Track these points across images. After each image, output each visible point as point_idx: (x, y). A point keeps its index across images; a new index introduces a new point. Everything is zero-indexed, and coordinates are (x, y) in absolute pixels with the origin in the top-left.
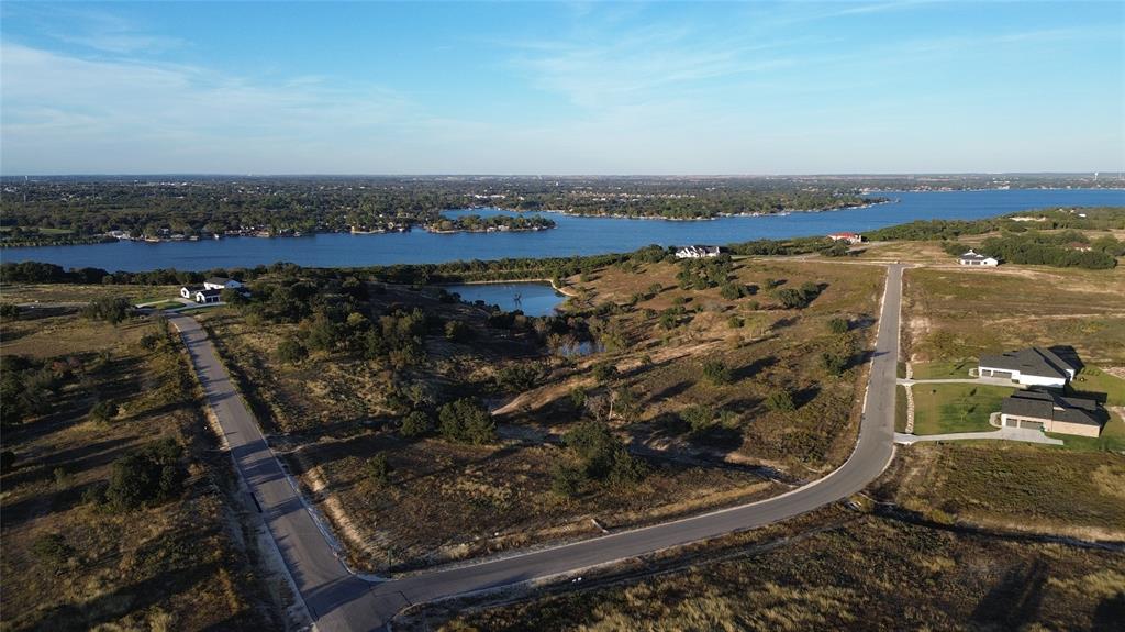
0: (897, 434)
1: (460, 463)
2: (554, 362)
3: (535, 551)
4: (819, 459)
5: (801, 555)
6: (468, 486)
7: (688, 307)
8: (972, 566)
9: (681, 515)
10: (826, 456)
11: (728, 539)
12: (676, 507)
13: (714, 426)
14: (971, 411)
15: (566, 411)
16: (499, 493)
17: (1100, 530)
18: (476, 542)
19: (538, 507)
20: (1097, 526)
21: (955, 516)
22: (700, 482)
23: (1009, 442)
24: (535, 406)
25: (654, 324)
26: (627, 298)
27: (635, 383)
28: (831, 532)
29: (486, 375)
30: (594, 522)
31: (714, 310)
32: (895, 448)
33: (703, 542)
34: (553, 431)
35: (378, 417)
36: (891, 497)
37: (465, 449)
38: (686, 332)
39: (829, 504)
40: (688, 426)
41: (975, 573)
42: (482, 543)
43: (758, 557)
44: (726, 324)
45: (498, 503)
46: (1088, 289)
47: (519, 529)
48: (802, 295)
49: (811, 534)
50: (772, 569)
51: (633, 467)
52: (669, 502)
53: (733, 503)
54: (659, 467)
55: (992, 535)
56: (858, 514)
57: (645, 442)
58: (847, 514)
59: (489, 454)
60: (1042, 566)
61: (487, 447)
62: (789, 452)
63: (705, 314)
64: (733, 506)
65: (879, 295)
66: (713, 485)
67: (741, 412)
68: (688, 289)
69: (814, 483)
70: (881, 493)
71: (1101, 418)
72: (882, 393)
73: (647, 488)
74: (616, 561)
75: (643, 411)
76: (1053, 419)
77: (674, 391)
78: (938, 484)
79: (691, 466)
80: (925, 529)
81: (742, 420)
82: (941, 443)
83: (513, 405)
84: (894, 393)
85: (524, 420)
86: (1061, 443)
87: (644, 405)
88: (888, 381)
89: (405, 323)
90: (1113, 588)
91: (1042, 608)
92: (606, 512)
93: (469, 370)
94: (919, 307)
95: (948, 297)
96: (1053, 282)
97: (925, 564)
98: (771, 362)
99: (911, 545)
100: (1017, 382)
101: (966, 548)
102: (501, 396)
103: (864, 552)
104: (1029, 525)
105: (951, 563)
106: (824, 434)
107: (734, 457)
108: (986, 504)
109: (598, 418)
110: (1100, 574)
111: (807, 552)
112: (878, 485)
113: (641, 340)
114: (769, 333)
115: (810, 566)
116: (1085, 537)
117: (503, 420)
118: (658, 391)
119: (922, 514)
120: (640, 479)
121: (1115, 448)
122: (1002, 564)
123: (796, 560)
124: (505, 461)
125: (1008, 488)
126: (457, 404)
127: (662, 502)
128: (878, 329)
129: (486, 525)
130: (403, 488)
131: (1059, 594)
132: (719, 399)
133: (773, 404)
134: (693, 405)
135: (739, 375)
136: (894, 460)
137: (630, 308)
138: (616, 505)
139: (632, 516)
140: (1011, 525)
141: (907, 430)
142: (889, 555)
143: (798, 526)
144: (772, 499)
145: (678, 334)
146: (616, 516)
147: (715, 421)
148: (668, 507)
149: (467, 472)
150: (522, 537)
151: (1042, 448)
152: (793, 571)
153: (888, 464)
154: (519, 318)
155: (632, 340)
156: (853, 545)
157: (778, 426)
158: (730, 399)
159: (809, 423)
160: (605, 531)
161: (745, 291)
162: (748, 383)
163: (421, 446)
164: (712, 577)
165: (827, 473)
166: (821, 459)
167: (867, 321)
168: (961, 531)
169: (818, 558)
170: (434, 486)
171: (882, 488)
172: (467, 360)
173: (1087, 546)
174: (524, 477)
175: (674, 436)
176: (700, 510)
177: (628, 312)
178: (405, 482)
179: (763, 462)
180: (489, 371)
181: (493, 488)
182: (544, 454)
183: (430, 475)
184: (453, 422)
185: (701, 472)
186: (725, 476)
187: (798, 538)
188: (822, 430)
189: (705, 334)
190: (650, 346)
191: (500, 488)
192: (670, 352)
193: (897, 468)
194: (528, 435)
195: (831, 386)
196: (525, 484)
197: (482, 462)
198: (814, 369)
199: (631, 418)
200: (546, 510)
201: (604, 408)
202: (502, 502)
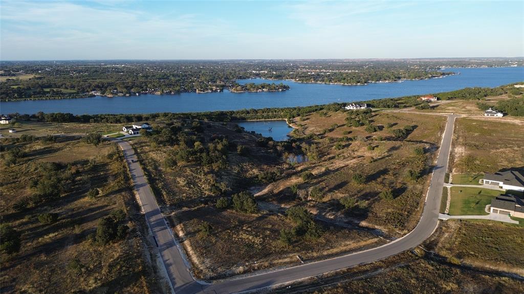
0: (440, 214)
1: (242, 223)
2: (286, 166)
3: (271, 271)
4: (402, 227)
5: (388, 279)
6: (244, 236)
7: (349, 136)
8: (465, 287)
9: (337, 254)
10: (406, 225)
11: (356, 268)
12: (335, 250)
13: (356, 206)
14: (477, 203)
15: (288, 196)
16: (257, 241)
18: (247, 266)
19: (273, 249)
21: (462, 260)
22: (346, 237)
23: (493, 221)
24: (276, 191)
25: (332, 146)
26: (320, 130)
27: (321, 181)
28: (403, 267)
29: (254, 174)
30: (298, 257)
32: (438, 222)
33: (345, 269)
34: (283, 206)
35: (207, 197)
36: (433, 249)
37: (244, 216)
38: (347, 152)
39: (404, 251)
40: (344, 206)
41: (467, 292)
42: (249, 266)
43: (368, 280)
44: (366, 148)
45: (256, 246)
47: (265, 260)
48: (404, 132)
49: (394, 268)
50: (374, 286)
51: (316, 231)
52: (332, 248)
53: (360, 249)
54: (329, 229)
55: (478, 271)
56: (417, 258)
57: (323, 214)
58: (412, 257)
59: (255, 219)
60: (499, 289)
61: (253, 215)
62: (389, 222)
63: (357, 142)
64: (360, 251)
65: (442, 133)
66: (352, 239)
67: (368, 200)
68: (350, 126)
69: (401, 239)
70: (429, 245)
72: (436, 191)
73: (322, 240)
74: (307, 278)
75: (323, 197)
76: (515, 211)
77: (339, 187)
78: (456, 243)
79: (343, 228)
80: (447, 267)
81: (369, 204)
82: (461, 220)
83: (265, 191)
84: (441, 192)
85: (270, 200)
86: (517, 223)
87: (324, 194)
88: (440, 184)
89: (220, 147)
92: (304, 252)
93: (247, 171)
94: (461, 140)
95: (476, 134)
97: (444, 286)
98: (385, 172)
99: (439, 276)
100: (502, 187)
101: (464, 279)
102: (261, 185)
103: (417, 279)
104: (496, 266)
105: (457, 286)
106: (406, 213)
107: (364, 224)
108: (477, 254)
109: (303, 200)
111: (391, 277)
112: (428, 242)
113: (326, 155)
114: (386, 154)
115: (392, 285)
116: (522, 274)
117: (262, 199)
118: (332, 186)
119: (447, 258)
120: (320, 236)
122: (480, 287)
123: (385, 281)
124: (260, 223)
125: (489, 246)
126: (240, 194)
127: (328, 248)
128: (439, 153)
129: (251, 257)
130: (217, 237)
132: (359, 192)
133: (383, 196)
134: (347, 195)
135: (371, 178)
136: (437, 229)
137: (322, 136)
138: (309, 248)
139: (315, 254)
140: (488, 266)
141: (445, 212)
142: (429, 281)
143: (389, 263)
144: (378, 248)
145: (343, 152)
146: (308, 254)
147: (356, 204)
148: (331, 250)
149: (244, 228)
150: (266, 264)
151: (507, 224)
152: (384, 287)
153: (434, 231)
154: (271, 142)
155: (321, 154)
156: (412, 275)
157: (384, 208)
158: (364, 192)
159: (400, 207)
160: (302, 262)
161: (377, 128)
162: (373, 183)
163: (225, 213)
164: (347, 289)
165: (405, 234)
166: (403, 227)
167: (435, 147)
168: (464, 268)
169: (396, 281)
170: (229, 236)
171: (430, 243)
172: (246, 166)
173: (523, 279)
174: (268, 232)
175: (337, 212)
176: (346, 252)
177: (321, 138)
178: (217, 233)
179: (376, 227)
180: (255, 171)
181: (255, 238)
182: (278, 219)
183: (228, 229)
184: (239, 202)
185: (347, 232)
186: (358, 234)
187: (388, 270)
188: (405, 211)
189: (356, 153)
190: (330, 159)
191: (258, 238)
192: (338, 164)
193: (438, 233)
194: (272, 207)
195: (412, 186)
196: (269, 236)
197: (251, 223)
198: (405, 177)
199: (318, 200)
200: (277, 249)
201: (306, 195)
202: (258, 245)
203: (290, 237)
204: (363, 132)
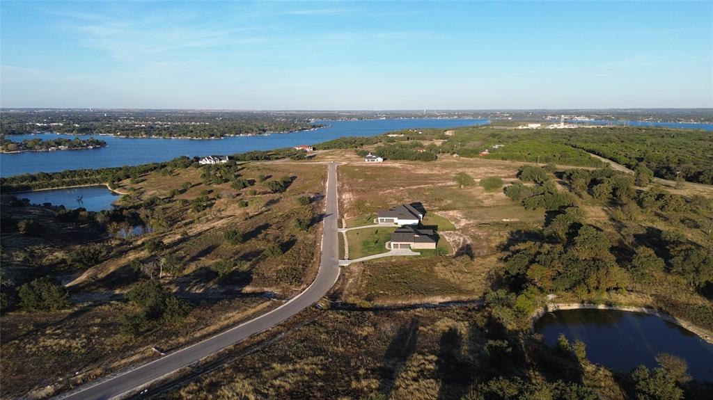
0: (340, 261)
1: (41, 326)
2: (114, 243)
3: (110, 378)
4: (299, 282)
5: (292, 342)
6: (49, 342)
7: (211, 196)
8: (382, 328)
9: (216, 332)
10: (303, 279)
11: (247, 342)
12: (212, 328)
13: (233, 271)
14: (376, 242)
15: (128, 276)
16: (76, 343)
17: (440, 297)
18: (60, 382)
19: (109, 348)
20: (438, 295)
21: (372, 302)
22: (226, 309)
23: (396, 257)
24: (101, 276)
25: (188, 209)
26: (167, 193)
27: (177, 250)
28: (308, 325)
29: (57, 258)
30: (154, 349)
31: (228, 197)
32: (340, 269)
33: (231, 347)
34: (117, 292)
36: (340, 298)
37: (44, 316)
38: (210, 213)
39: (306, 308)
40: (217, 274)
41: (385, 332)
42: (65, 382)
43: (267, 349)
44: (236, 205)
45: (76, 350)
46: (425, 171)
47: (95, 366)
48: (282, 184)
49: (297, 328)
50: (276, 354)
51: (180, 307)
52: (207, 325)
53: (249, 318)
54: (198, 304)
55: (391, 309)
56: (322, 311)
57: (187, 289)
58: (316, 312)
59: (66, 316)
60: (416, 321)
61: (63, 311)
62: (281, 280)
63: (222, 200)
64: (249, 320)
65: (325, 182)
66: (235, 309)
67: (250, 260)
68: (210, 184)
69: (299, 295)
70: (334, 296)
71: (436, 238)
72: (331, 238)
73: (191, 319)
74: (173, 372)
75: (185, 269)
76: (414, 242)
77: (206, 252)
78: (363, 286)
79: (220, 299)
80: (359, 313)
81: (251, 265)
82: (363, 263)
83: (83, 277)
84: (337, 238)
85: (93, 287)
86: (419, 254)
87: (185, 265)
88: (333, 231)
90: (448, 326)
91: (417, 344)
92: (163, 341)
93: (42, 256)
94: (346, 187)
95: (360, 180)
96: (409, 168)
97: (360, 332)
98: (266, 226)
99: (352, 324)
100: (397, 224)
101: (379, 320)
102: (71, 273)
103: (327, 333)
104: (408, 300)
105: (373, 329)
106: (301, 266)
107: (248, 289)
108: (387, 293)
109: (152, 277)
110: (442, 320)
111: (295, 339)
112: (332, 292)
113: (180, 221)
114: (264, 209)
115: (298, 348)
116: (433, 302)
117: (75, 290)
118: (195, 254)
119: (356, 304)
120: (186, 314)
121: (443, 253)
122: (397, 324)
123: (289, 346)
124: (79, 319)
125: (397, 282)
126: (34, 283)
127: (202, 327)
128: (326, 201)
129: (67, 369)
131: (424, 335)
132: (235, 254)
133: (269, 253)
134: (219, 260)
135: (247, 237)
136: (339, 276)
137: (170, 199)
138: (168, 335)
139: (182, 340)
140: (400, 302)
141: (345, 258)
142: (341, 332)
143: (289, 325)
144: (272, 311)
145: (205, 214)
146: (170, 342)
147: (234, 268)
148: (206, 329)
149: (47, 332)
150: (99, 371)
151: (410, 257)
152: (288, 353)
153: (337, 279)
154: (82, 213)
155: (172, 221)
156: (321, 330)
157: (272, 267)
158: (243, 253)
159: (291, 261)
160: (162, 354)
161: (247, 184)
162: (253, 241)
163: (4, 319)
164: (238, 368)
165: (304, 289)
166: (300, 282)
167: (319, 197)
168: (376, 310)
169: (302, 341)
170: (18, 348)
171: (334, 293)
172: (37, 249)
173: (435, 307)
174: (96, 328)
175: (208, 282)
176: (228, 327)
177: (168, 203)
179: (266, 289)
180: (59, 255)
181: (71, 341)
182: (112, 309)
183: (15, 339)
184: (32, 297)
185: (227, 302)
186: (243, 302)
187: (290, 332)
188: (299, 264)
189: (223, 213)
190: (186, 224)
191: (77, 339)
192: (198, 228)
193: (341, 280)
194: (97, 298)
195: (302, 237)
196: (98, 333)
197: (59, 323)
198: (292, 228)
199: (176, 275)
200: (116, 348)
201: (156, 270)
202: (79, 349)
203: (138, 322)
204: (228, 190)
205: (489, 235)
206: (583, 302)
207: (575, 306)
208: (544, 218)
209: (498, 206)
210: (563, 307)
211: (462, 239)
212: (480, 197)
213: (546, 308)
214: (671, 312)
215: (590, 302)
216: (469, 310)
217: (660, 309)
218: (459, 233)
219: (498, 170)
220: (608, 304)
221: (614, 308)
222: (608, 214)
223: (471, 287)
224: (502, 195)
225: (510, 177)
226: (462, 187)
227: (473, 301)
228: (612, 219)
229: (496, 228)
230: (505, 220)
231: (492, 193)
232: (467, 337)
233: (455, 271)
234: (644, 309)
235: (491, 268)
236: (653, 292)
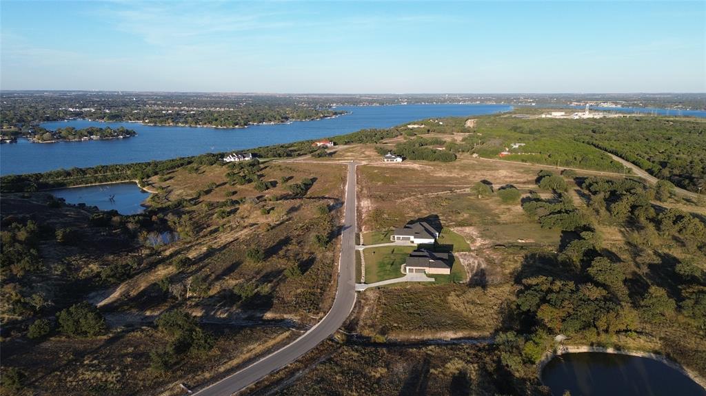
0: (357, 285)
1: (79, 355)
2: (145, 252)
4: (317, 309)
5: (309, 383)
6: (88, 375)
7: (234, 198)
8: (395, 369)
9: (239, 367)
10: (320, 306)
11: (267, 380)
12: (235, 362)
13: (256, 294)
14: (392, 264)
15: (155, 296)
16: (111, 377)
17: (452, 332)
19: (141, 383)
20: (450, 330)
21: (386, 336)
22: (248, 340)
23: (411, 283)
24: (133, 293)
25: (213, 214)
26: (192, 193)
27: (203, 267)
28: (324, 363)
29: (92, 271)
30: (182, 386)
31: (251, 203)
32: (356, 294)
33: (252, 385)
34: (148, 313)
35: (7, 324)
36: (355, 329)
37: (82, 342)
38: (234, 220)
39: (323, 341)
40: (240, 297)
41: (397, 374)
43: (285, 391)
44: (259, 212)
45: (112, 385)
46: (442, 174)
48: (302, 187)
49: (314, 367)
51: (206, 342)
52: (230, 359)
53: (268, 351)
54: (222, 333)
55: (404, 345)
56: (338, 345)
57: (212, 313)
58: (333, 346)
59: (102, 343)
60: (427, 360)
61: (99, 337)
62: (300, 306)
63: (245, 206)
64: (269, 354)
65: (344, 184)
66: (257, 340)
67: (271, 282)
68: (233, 185)
69: (317, 325)
70: (350, 326)
71: (450, 262)
72: (348, 257)
73: (215, 352)
75: (209, 289)
76: (430, 267)
77: (229, 270)
78: (378, 316)
79: (242, 328)
80: (373, 349)
81: (272, 287)
82: (379, 288)
83: (116, 295)
84: (354, 257)
85: (126, 307)
86: (433, 280)
87: (210, 285)
88: (351, 248)
89: (22, 235)
90: (457, 369)
91: (428, 390)
92: (190, 376)
93: (79, 269)
94: (365, 191)
95: (379, 183)
96: (428, 170)
97: (373, 374)
98: (287, 241)
99: (366, 363)
100: (413, 242)
101: (392, 358)
102: (107, 288)
103: (342, 373)
104: (421, 335)
105: (386, 370)
106: (319, 290)
107: (269, 315)
108: (400, 325)
109: (179, 298)
110: (452, 362)
111: (312, 379)
112: (348, 322)
113: (205, 228)
114: (285, 217)
115: (314, 390)
116: (446, 338)
117: (110, 309)
118: (219, 272)
119: (371, 338)
120: (211, 347)
121: (457, 280)
122: (409, 365)
123: (306, 387)
124: (114, 347)
125: (411, 313)
126: (72, 309)
127: (226, 360)
128: (345, 210)
130: (36, 387)
131: (435, 379)
132: (257, 273)
133: (289, 274)
134: (241, 281)
135: (271, 252)
136: (356, 303)
137: (195, 201)
138: (197, 368)
139: (207, 375)
140: (413, 337)
141: (362, 281)
142: (356, 372)
143: (307, 361)
144: (291, 344)
145: (229, 222)
146: (197, 377)
147: (256, 290)
148: (229, 363)
149: (86, 362)
151: (424, 284)
153: (353, 306)
154: (116, 219)
155: (198, 227)
156: (336, 369)
157: (292, 290)
158: (264, 272)
159: (310, 284)
160: (190, 391)
161: (269, 185)
162: (274, 259)
163: (46, 345)
165: (321, 319)
166: (317, 310)
167: (339, 203)
168: (390, 345)
169: (319, 382)
170: (60, 380)
171: (350, 323)
172: (76, 260)
173: (446, 344)
174: (129, 359)
175: (231, 306)
176: (250, 360)
177: (195, 204)
178: (36, 381)
179: (285, 316)
180: (94, 267)
181: (107, 374)
182: (143, 335)
183: (56, 370)
184: (70, 323)
185: (249, 332)
186: (264, 332)
187: (307, 371)
188: (317, 288)
189: (246, 220)
190: (212, 232)
191: (112, 372)
192: (224, 238)
193: (357, 308)
194: (130, 319)
195: (321, 255)
196: (131, 365)
197: (96, 350)
198: (310, 243)
199: (202, 295)
200: (148, 383)
201: (183, 291)
202: (114, 384)
203: (167, 359)
204: (251, 191)
205: (504, 259)
206: (592, 345)
207: (584, 349)
208: (560, 239)
209: (514, 223)
210: (573, 349)
211: (476, 262)
212: (497, 211)
213: (555, 351)
214: (679, 360)
215: (599, 344)
216: (480, 350)
217: (668, 355)
218: (474, 254)
219: (518, 174)
220: (617, 348)
221: (623, 352)
222: (624, 236)
223: (483, 321)
224: (518, 208)
225: (528, 182)
226: (480, 197)
227: (484, 338)
228: (629, 243)
229: (510, 251)
230: (520, 241)
231: (510, 206)
232: (475, 382)
233: (468, 302)
234: (652, 354)
235: (504, 299)
236: (663, 336)
